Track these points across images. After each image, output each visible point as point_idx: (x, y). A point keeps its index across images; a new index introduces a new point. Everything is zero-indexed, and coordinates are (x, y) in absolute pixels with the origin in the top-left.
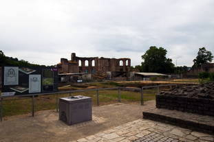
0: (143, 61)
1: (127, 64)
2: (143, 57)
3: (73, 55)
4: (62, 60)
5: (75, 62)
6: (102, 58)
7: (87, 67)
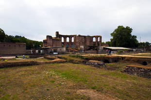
0: (112, 38)
1: (99, 41)
2: (112, 34)
3: (57, 33)
4: (48, 36)
5: (58, 38)
6: (79, 36)
7: (68, 43)
